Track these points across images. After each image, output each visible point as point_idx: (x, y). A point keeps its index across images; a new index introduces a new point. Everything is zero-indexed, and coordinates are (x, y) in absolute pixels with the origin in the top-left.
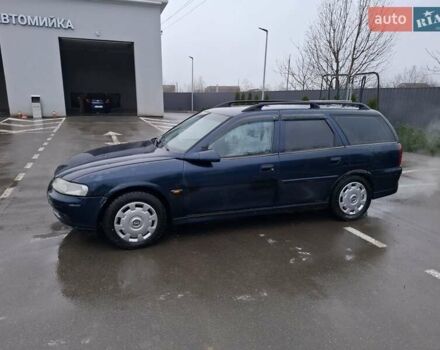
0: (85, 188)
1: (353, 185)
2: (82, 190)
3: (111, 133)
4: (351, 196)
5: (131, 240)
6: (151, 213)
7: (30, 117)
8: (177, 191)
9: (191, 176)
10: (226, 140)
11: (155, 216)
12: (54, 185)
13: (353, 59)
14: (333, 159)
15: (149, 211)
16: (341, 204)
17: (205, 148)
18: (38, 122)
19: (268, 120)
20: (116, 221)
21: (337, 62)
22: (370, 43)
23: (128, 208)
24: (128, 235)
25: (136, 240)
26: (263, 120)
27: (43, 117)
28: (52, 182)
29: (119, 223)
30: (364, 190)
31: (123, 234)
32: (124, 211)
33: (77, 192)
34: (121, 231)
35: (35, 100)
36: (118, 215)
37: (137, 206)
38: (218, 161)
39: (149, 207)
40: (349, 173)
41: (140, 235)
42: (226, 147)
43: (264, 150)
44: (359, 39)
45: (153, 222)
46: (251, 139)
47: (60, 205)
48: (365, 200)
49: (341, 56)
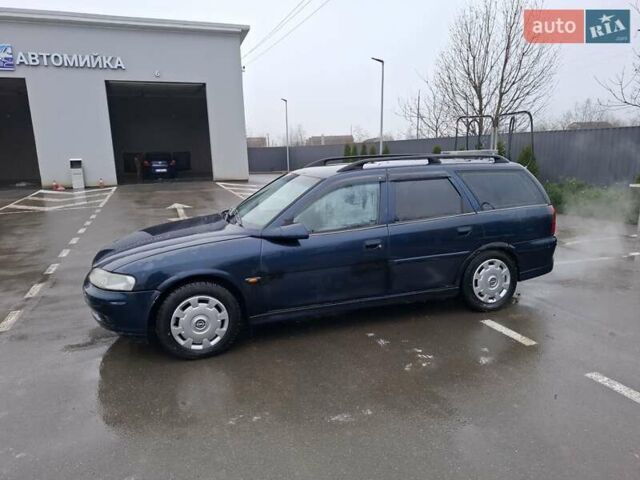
0: (131, 280)
1: (491, 263)
2: (128, 283)
3: (176, 205)
4: (490, 278)
5: (194, 347)
6: (220, 310)
7: (69, 188)
8: (252, 280)
9: (271, 260)
10: (317, 209)
11: (225, 314)
12: (92, 279)
13: (502, 94)
14: (461, 230)
15: (217, 307)
16: (476, 290)
17: (290, 221)
18: (80, 194)
19: (371, 182)
20: (173, 322)
21: (480, 98)
22: (523, 71)
23: (188, 305)
24: (190, 340)
25: (200, 347)
26: (364, 183)
27: (86, 188)
28: (89, 274)
29: (177, 324)
30: (506, 270)
31: (184, 339)
32: (184, 308)
33: (121, 286)
34: (180, 335)
35: (75, 164)
36: (175, 314)
37: (200, 301)
38: (307, 237)
39: (218, 302)
40: (484, 247)
41: (205, 340)
42: (317, 219)
43: (367, 221)
44: (508, 67)
45: (223, 321)
46: (350, 208)
47: (99, 304)
48: (508, 282)
49: (484, 91)
